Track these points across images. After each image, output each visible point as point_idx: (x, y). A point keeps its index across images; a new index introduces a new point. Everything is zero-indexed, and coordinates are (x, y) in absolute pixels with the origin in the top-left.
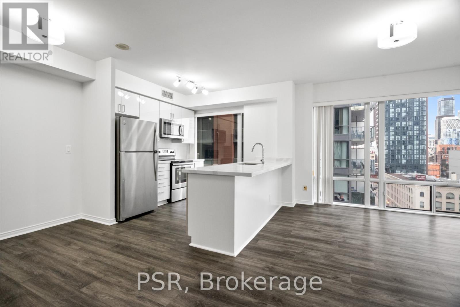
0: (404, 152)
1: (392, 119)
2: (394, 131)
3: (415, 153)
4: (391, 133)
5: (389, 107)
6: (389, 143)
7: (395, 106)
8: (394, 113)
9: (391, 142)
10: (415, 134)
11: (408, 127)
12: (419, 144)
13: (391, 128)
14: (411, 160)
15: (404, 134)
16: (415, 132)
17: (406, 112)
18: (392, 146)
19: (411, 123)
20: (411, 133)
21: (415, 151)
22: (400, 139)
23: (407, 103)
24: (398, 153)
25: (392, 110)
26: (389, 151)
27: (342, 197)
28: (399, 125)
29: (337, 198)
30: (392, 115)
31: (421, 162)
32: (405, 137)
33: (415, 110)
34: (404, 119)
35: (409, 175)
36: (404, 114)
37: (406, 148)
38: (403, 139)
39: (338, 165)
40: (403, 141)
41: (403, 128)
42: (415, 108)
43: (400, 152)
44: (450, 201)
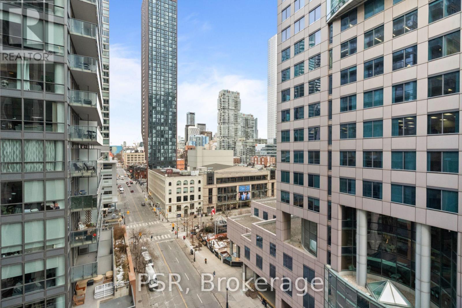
0: (162, 151)
1: (154, 123)
2: (156, 133)
3: (170, 152)
4: (154, 135)
5: (152, 113)
6: (152, 144)
7: (156, 113)
8: (156, 118)
9: (154, 143)
10: (170, 137)
11: (165, 131)
12: (172, 145)
13: (153, 131)
14: (166, 157)
15: (162, 136)
16: (170, 135)
17: (164, 119)
18: (154, 146)
19: (167, 128)
20: (167, 136)
21: (170, 150)
22: (159, 141)
23: (164, 112)
24: (158, 152)
25: (154, 116)
26: (152, 150)
27: (57, 206)
28: (159, 129)
29: (50, 207)
30: (154, 120)
31: (173, 159)
32: (163, 139)
33: (170, 118)
34: (162, 124)
35: (164, 169)
36: (162, 120)
37: (163, 148)
38: (162, 141)
39: (51, 168)
40: (162, 142)
41: (162, 131)
42: (170, 117)
43: (159, 151)
44: (185, 186)
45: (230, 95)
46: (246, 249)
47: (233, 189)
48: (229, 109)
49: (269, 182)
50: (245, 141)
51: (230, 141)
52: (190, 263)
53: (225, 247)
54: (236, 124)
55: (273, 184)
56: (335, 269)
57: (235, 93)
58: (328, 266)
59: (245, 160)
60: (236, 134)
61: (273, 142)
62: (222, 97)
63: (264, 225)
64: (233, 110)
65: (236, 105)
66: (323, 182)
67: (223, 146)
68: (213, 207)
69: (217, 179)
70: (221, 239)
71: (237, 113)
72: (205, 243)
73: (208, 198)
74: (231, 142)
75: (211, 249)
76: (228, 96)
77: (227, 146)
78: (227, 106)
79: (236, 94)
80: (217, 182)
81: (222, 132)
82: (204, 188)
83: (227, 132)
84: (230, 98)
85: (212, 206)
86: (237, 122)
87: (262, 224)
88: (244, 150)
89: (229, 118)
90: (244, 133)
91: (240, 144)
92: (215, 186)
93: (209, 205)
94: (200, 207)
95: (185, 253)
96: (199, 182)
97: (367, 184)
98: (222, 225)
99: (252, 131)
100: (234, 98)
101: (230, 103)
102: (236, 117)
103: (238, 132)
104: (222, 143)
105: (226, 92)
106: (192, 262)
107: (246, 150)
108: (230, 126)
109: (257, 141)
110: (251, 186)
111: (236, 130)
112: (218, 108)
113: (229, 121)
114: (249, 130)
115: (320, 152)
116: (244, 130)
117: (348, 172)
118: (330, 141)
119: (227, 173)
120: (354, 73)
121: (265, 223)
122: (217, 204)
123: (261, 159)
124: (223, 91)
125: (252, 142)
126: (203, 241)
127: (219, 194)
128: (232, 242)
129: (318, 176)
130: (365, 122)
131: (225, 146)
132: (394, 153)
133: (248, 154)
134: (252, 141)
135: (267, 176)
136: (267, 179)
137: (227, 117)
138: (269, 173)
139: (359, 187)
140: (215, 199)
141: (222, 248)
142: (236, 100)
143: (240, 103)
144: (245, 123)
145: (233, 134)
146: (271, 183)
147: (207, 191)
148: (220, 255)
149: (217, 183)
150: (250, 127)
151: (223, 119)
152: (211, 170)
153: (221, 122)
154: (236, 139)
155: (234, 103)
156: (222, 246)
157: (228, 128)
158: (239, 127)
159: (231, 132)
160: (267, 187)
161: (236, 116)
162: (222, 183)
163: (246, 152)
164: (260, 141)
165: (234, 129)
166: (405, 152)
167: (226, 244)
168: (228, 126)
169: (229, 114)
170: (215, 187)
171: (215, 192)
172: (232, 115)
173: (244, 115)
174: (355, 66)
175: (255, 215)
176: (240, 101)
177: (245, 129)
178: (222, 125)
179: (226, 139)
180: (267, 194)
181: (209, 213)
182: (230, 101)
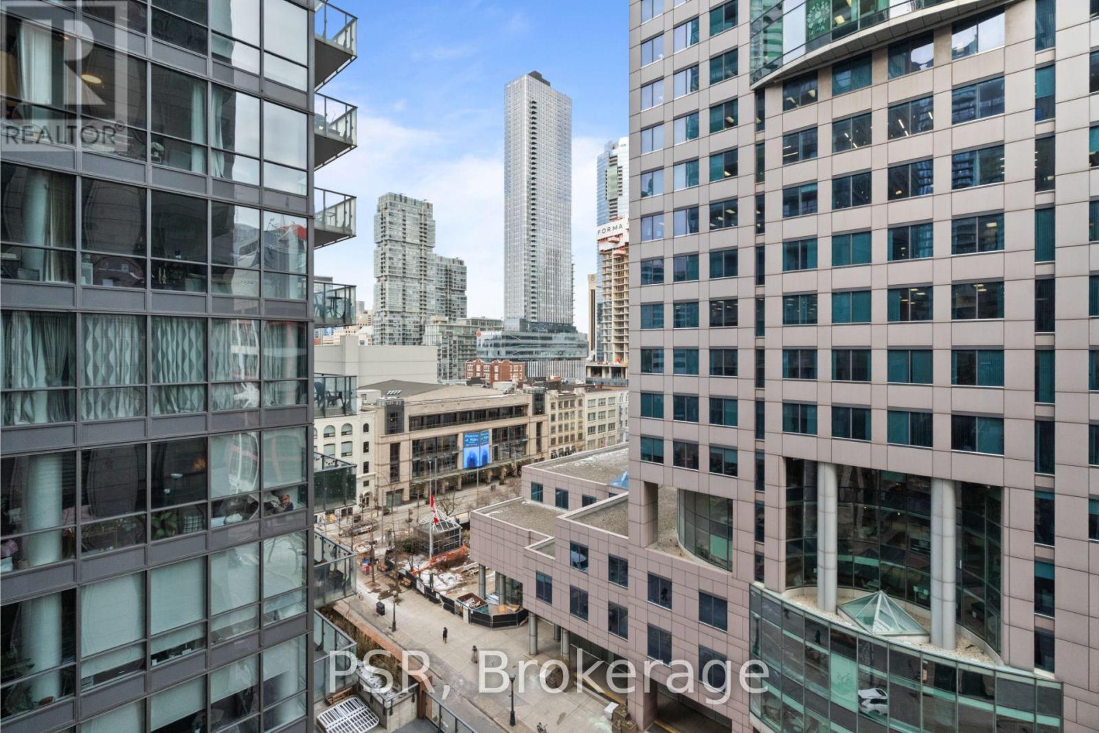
27: (286, 501)
44: (329, 441)
45: (407, 209)
46: (542, 579)
47: (450, 444)
48: (404, 242)
49: (532, 420)
50: (448, 324)
51: (407, 323)
52: (383, 636)
53: (461, 585)
54: (422, 281)
55: (539, 425)
56: (775, 587)
57: (421, 204)
58: (758, 584)
59: (448, 371)
60: (423, 308)
61: (519, 327)
62: (388, 211)
63: (582, 517)
64: (415, 247)
65: (423, 234)
66: (746, 413)
67: (390, 334)
68: (401, 491)
69: (412, 419)
70: (444, 567)
71: (426, 254)
72: (409, 581)
73: (388, 467)
74: (411, 327)
75: (430, 594)
76: (403, 210)
77: (401, 337)
78: (401, 234)
79: (423, 208)
80: (410, 427)
81: (387, 299)
82: (378, 444)
83: (400, 300)
84: (407, 214)
85: (399, 487)
86: (425, 275)
87: (578, 516)
88: (445, 346)
89: (404, 264)
90: (442, 304)
91: (436, 330)
92: (406, 437)
93: (394, 486)
94: (367, 494)
95: (360, 614)
96: (366, 428)
97: (839, 413)
98: (443, 531)
99: (462, 298)
100: (419, 217)
101: (407, 227)
102: (423, 264)
103: (429, 302)
104: (387, 328)
105: (398, 199)
106: (387, 634)
107: (451, 346)
108: (407, 284)
109: (476, 324)
110: (490, 431)
111: (424, 296)
112: (375, 239)
113: (404, 273)
114: (454, 297)
115: (739, 351)
116: (442, 296)
117: (800, 391)
118: (760, 329)
119: (432, 402)
120: (811, 197)
121: (583, 514)
122: (411, 482)
123: (492, 369)
124: (391, 195)
125: (465, 327)
126: (401, 577)
127: (417, 456)
128: (484, 568)
129: (734, 401)
130: (834, 294)
131: (396, 336)
132: (892, 352)
133: (455, 356)
134: (464, 323)
135: (526, 406)
136: (526, 415)
137: (401, 262)
138: (529, 400)
139: (824, 420)
140: (405, 470)
141: (455, 588)
142: (423, 222)
143: (434, 230)
144: (444, 280)
145: (414, 307)
146: (535, 424)
147: (388, 448)
148: (459, 605)
149: (410, 430)
150: (457, 291)
151: (389, 267)
152: (395, 398)
153: (384, 274)
154: (423, 320)
155: (419, 230)
156: (452, 583)
157: (404, 290)
158: (431, 288)
159: (410, 300)
160: (528, 433)
161: (423, 260)
162: (421, 429)
163: (451, 350)
164: (484, 324)
165: (419, 294)
166: (912, 351)
167: (459, 576)
168: (404, 286)
169: (404, 255)
170: (406, 440)
171: (406, 453)
172: (414, 257)
173: (441, 259)
174: (815, 183)
175: (533, 498)
176: (432, 224)
177: (444, 294)
178: (387, 282)
179: (398, 318)
180: (528, 450)
181: (392, 506)
182: (407, 222)
